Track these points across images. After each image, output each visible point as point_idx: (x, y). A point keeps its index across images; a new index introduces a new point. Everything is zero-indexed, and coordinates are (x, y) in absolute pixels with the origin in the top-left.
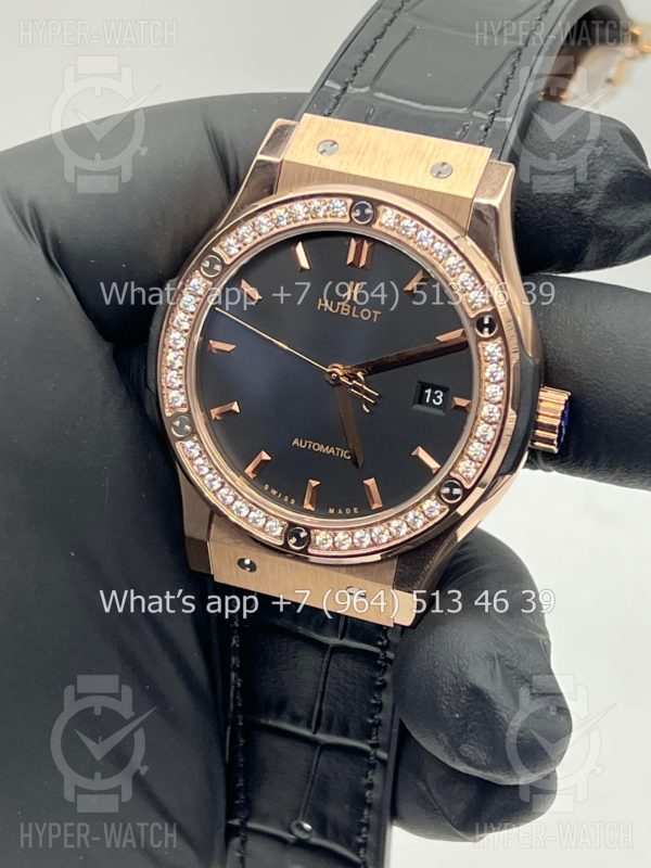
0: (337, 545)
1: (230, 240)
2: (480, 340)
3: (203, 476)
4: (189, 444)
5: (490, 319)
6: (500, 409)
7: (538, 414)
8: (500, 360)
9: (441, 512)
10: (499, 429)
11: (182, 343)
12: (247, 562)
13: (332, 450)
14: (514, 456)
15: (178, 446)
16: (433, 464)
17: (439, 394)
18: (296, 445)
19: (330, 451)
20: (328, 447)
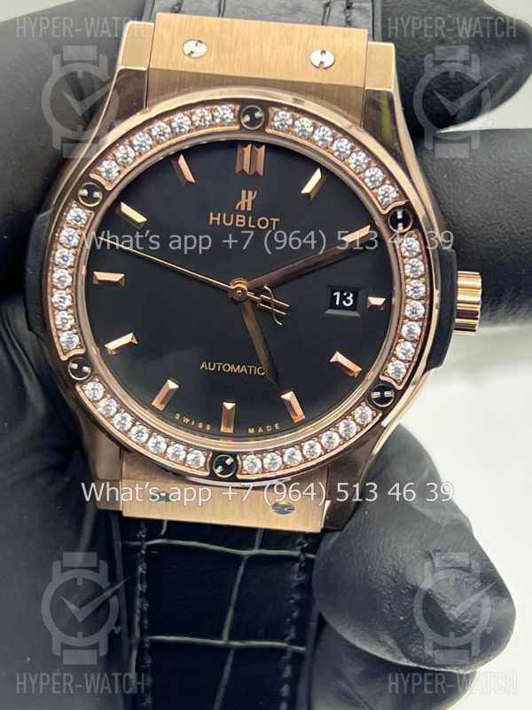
0: (266, 466)
1: (108, 164)
3: (111, 418)
5: (404, 213)
6: (424, 304)
7: (457, 302)
8: (419, 254)
9: (373, 418)
10: (425, 324)
11: (69, 281)
13: (244, 369)
15: (78, 388)
16: (354, 368)
17: (348, 295)
18: (204, 368)
19: (242, 370)
20: (239, 366)
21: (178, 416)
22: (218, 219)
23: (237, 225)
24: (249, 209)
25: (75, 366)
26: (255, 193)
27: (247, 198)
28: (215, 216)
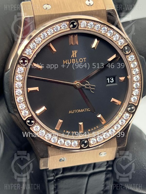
0: (98, 141)
2: (126, 55)
9: (130, 117)
13: (83, 110)
17: (112, 79)
18: (70, 113)
19: (83, 111)
20: (82, 110)
21: (64, 131)
22: (66, 62)
25: (29, 121)
26: (77, 51)
27: (74, 53)
28: (65, 61)
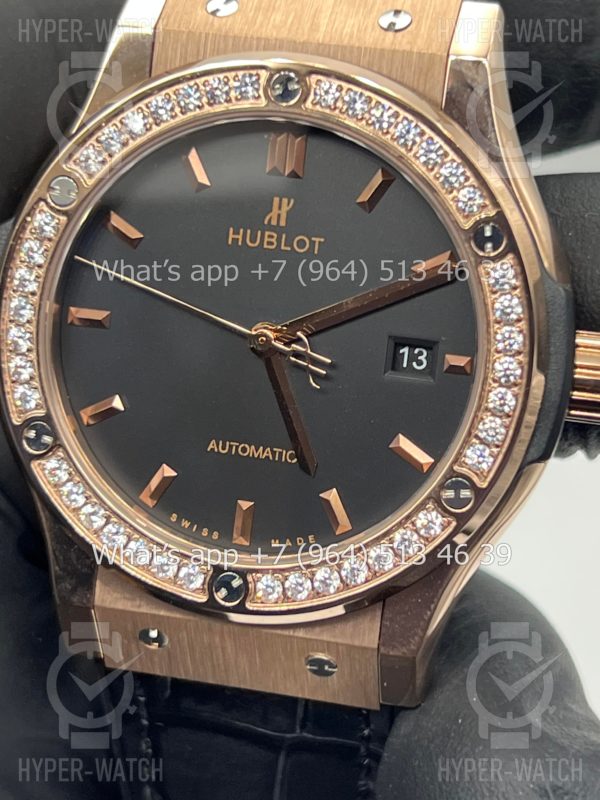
0: (289, 594)
1: (88, 151)
2: (479, 260)
3: (77, 510)
4: (52, 463)
5: (493, 228)
6: (520, 363)
7: (576, 367)
8: (515, 288)
9: (444, 528)
10: (522, 392)
11: (28, 314)
12: (154, 634)
13: (268, 453)
14: (547, 433)
15: (35, 466)
16: (423, 458)
17: (421, 353)
18: (212, 449)
19: (265, 454)
20: (261, 448)
22: (240, 237)
23: (265, 246)
24: (283, 223)
25: (32, 434)
26: (292, 201)
27: (280, 208)
28: (236, 232)
